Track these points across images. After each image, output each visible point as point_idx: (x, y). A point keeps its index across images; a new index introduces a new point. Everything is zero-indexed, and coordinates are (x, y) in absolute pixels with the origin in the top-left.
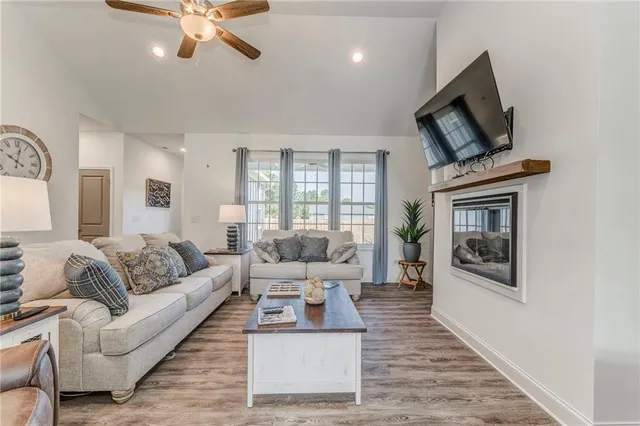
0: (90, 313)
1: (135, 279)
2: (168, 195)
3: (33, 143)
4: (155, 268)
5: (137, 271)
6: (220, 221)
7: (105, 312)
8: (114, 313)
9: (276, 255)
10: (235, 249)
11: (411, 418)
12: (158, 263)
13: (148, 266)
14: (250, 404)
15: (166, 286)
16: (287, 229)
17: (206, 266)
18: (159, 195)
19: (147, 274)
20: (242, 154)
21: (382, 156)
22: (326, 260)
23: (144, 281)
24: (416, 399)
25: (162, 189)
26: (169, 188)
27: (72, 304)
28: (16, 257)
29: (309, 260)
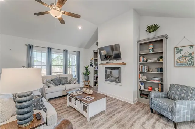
14: (89, 121)
21: (79, 53)
22: (68, 83)
24: (112, 107)
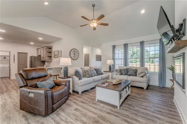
0: (76, 79)
1: (86, 75)
2: (101, 58)
3: (77, 51)
4: (89, 73)
5: (86, 73)
6: (107, 64)
7: (78, 79)
8: (80, 79)
9: (119, 73)
10: (111, 71)
11: (130, 117)
12: (90, 72)
13: (88, 73)
14: (96, 101)
15: (91, 77)
16: (126, 66)
17: (102, 74)
18: (99, 58)
19: (88, 74)
20: (114, 47)
22: (136, 75)
23: (87, 75)
25: (99, 57)
26: (101, 56)
27: (74, 77)
28: (67, 69)
29: (130, 75)
